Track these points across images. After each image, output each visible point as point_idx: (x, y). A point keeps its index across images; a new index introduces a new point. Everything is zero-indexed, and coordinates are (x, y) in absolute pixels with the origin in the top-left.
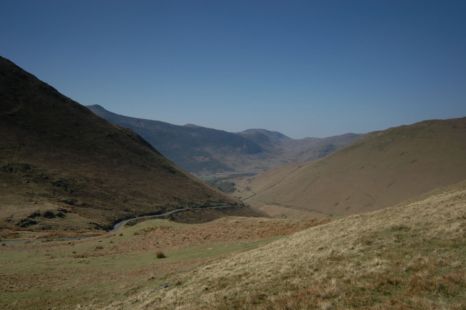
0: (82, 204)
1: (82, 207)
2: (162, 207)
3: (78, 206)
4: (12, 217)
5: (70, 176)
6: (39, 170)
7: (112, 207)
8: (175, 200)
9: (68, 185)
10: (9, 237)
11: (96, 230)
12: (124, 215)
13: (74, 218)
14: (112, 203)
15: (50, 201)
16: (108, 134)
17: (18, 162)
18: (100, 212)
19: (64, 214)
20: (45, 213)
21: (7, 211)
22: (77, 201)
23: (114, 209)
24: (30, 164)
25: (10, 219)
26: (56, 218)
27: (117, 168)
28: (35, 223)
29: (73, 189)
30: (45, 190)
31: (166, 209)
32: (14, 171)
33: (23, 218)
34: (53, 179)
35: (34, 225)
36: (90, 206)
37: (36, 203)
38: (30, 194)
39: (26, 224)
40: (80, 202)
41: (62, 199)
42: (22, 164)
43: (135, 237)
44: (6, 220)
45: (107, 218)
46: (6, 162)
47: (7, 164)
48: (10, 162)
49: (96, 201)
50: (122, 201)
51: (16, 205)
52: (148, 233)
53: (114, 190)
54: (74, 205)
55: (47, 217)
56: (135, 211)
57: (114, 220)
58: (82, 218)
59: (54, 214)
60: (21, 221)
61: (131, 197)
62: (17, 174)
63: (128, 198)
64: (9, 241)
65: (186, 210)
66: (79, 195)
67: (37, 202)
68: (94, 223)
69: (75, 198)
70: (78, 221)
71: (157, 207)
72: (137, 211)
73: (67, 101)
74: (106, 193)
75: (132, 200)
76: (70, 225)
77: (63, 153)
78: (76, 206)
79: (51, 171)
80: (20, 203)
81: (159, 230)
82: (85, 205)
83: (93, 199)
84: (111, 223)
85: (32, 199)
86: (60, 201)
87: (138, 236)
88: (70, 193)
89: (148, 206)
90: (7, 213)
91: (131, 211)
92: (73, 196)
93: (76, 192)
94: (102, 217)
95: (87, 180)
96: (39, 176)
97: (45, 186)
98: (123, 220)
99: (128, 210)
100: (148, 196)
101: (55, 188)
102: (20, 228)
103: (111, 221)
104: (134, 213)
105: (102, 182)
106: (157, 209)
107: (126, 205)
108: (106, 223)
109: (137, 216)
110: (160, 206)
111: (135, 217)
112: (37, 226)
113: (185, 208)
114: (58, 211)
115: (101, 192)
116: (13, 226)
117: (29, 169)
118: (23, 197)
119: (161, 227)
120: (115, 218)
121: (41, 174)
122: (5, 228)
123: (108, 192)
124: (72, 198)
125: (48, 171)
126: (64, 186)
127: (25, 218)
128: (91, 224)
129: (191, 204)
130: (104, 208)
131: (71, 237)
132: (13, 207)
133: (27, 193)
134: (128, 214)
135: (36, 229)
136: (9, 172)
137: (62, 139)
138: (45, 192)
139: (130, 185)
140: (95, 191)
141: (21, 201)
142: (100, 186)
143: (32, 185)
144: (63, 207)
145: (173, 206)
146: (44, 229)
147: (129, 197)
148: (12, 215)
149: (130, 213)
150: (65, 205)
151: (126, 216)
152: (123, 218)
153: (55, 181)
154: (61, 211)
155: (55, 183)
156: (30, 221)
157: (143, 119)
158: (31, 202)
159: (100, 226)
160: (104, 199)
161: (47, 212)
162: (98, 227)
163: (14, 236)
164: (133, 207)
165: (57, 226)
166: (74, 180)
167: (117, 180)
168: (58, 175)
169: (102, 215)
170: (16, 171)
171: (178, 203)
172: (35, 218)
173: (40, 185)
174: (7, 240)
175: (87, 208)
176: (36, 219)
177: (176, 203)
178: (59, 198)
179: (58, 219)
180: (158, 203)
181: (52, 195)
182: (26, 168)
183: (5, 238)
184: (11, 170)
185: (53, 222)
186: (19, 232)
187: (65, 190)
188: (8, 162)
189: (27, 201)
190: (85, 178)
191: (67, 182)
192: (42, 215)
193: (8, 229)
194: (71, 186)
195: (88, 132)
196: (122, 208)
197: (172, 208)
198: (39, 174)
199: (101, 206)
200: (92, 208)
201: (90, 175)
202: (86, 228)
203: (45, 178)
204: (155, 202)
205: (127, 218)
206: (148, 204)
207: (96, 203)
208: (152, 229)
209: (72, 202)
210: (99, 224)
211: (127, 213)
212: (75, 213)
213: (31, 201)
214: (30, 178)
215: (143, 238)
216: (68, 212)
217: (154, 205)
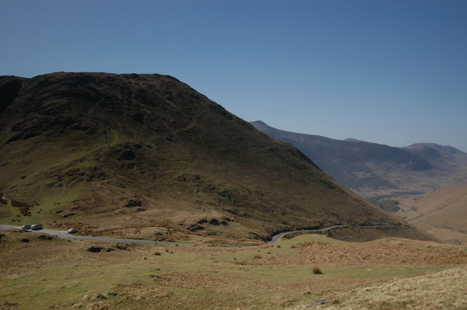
0: (244, 214)
1: (243, 217)
2: (319, 222)
3: (240, 216)
4: (184, 222)
5: (234, 187)
6: (207, 181)
7: (271, 219)
8: (334, 216)
9: (231, 195)
10: (181, 239)
11: (256, 240)
12: (282, 228)
13: (236, 226)
14: (271, 215)
15: (216, 209)
16: (270, 148)
17: (190, 173)
18: (260, 223)
19: (227, 222)
20: (211, 220)
21: (181, 216)
22: (239, 211)
23: (273, 221)
24: (201, 175)
25: (182, 223)
26: (220, 225)
27: (276, 181)
28: (202, 228)
29: (236, 199)
30: (212, 199)
31: (324, 225)
32: (187, 181)
33: (193, 223)
34: (219, 189)
35: (202, 230)
36: (250, 216)
37: (204, 211)
38: (199, 202)
39: (195, 229)
40: (242, 213)
41: (227, 208)
42: (194, 175)
43: (292, 250)
44: (179, 224)
45: (266, 229)
46: (181, 172)
47: (181, 175)
48: (184, 173)
49: (257, 212)
50: (281, 213)
51: (188, 211)
52: (305, 247)
53: (273, 203)
54: (236, 214)
55: (212, 224)
56: (292, 225)
57: (272, 231)
58: (243, 227)
59: (219, 221)
60: (191, 225)
61: (290, 211)
62: (189, 184)
63: (286, 211)
64: (181, 242)
65: (344, 227)
66: (242, 206)
67: (205, 209)
68: (253, 233)
69: (237, 208)
70: (240, 230)
71: (314, 222)
72: (294, 225)
73: (232, 118)
74: (266, 205)
75: (291, 213)
76: (232, 233)
77: (228, 165)
78: (238, 215)
79: (218, 182)
80: (191, 209)
81: (316, 245)
82: (246, 216)
83: (253, 210)
84: (270, 234)
85: (201, 207)
86: (224, 210)
87: (295, 249)
88: (233, 203)
89: (306, 220)
90: (180, 218)
91: (290, 224)
92: (236, 206)
93: (239, 202)
94: (261, 227)
95: (249, 192)
96: (208, 187)
97: (212, 195)
98: (281, 233)
99: (286, 222)
100: (306, 210)
101: (220, 198)
102: (191, 231)
103: (269, 232)
104: (292, 226)
105: (263, 195)
106: (315, 224)
107: (285, 218)
108: (265, 234)
109: (294, 230)
110: (318, 221)
111: (293, 231)
112: (204, 231)
113: (343, 225)
114: (222, 219)
115: (261, 204)
116: (184, 230)
117: (199, 179)
118: (194, 205)
119: (318, 242)
120: (273, 230)
121: (209, 184)
122: (179, 231)
123: (268, 204)
124: (235, 208)
125: (215, 181)
126: (228, 196)
127: (195, 223)
128: (251, 233)
129: (350, 221)
130: (263, 220)
131: (233, 244)
132: (185, 213)
133: (197, 201)
134: (286, 227)
135: (203, 234)
136: (183, 181)
137: (227, 153)
138: (212, 201)
139: (289, 198)
140: (256, 202)
141: (192, 208)
142: (260, 198)
143: (201, 193)
144: (227, 216)
145: (331, 222)
146: (209, 234)
147: (288, 210)
148: (185, 220)
149: (288, 226)
150: (229, 214)
151: (284, 228)
152: (281, 231)
153: (220, 191)
154: (225, 219)
155: (220, 193)
156: (198, 227)
157: (303, 134)
158: (200, 210)
159: (259, 237)
160: (263, 211)
161: (213, 219)
162: (257, 237)
163: (185, 239)
164: (291, 220)
165: (221, 233)
166: (237, 191)
167: (277, 193)
168: (223, 186)
169: (262, 226)
170: (189, 181)
171: (336, 219)
172: (202, 224)
173: (208, 194)
174: (179, 242)
175: (248, 218)
176: (204, 225)
177: (334, 219)
178: (223, 207)
179: (222, 226)
180: (316, 218)
181: (218, 204)
182: (197, 179)
183: (178, 240)
184: (185, 180)
185: (217, 229)
186: (189, 235)
187: (229, 200)
188: (183, 173)
189: (197, 208)
190: (247, 190)
191: (231, 192)
192: (209, 222)
193: (181, 232)
194: (234, 197)
195: (251, 147)
196: (281, 220)
197: (330, 224)
198: (207, 184)
199: (260, 218)
200: (253, 218)
201: (252, 187)
202: (246, 237)
203: (212, 188)
204: (313, 217)
205: (285, 231)
206: (306, 219)
207: (257, 214)
208: (309, 243)
209: (235, 212)
210: (258, 234)
211: (285, 225)
212: (237, 222)
213: (200, 208)
214: (200, 188)
215: (300, 252)
216: (231, 221)
217: (312, 219)
